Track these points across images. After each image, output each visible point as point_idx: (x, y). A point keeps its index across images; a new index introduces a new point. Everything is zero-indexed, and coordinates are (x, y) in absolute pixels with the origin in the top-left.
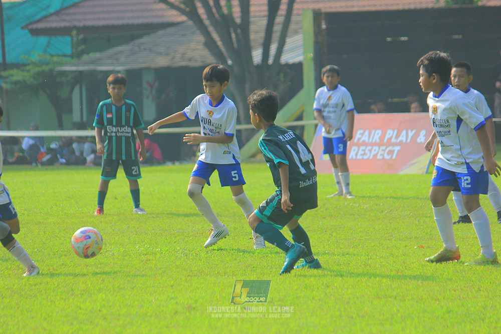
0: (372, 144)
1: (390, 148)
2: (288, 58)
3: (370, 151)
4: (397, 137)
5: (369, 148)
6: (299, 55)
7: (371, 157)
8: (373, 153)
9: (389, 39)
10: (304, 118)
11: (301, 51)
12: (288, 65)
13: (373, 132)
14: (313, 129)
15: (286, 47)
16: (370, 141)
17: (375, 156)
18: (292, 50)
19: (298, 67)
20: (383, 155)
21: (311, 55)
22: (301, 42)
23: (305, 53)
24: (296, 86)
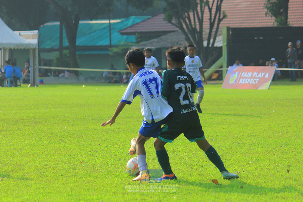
0: (248, 78)
1: (255, 79)
2: (217, 44)
3: (247, 80)
4: (258, 75)
5: (247, 79)
6: (221, 44)
7: (248, 83)
8: (248, 81)
9: (256, 38)
10: (223, 67)
11: (222, 42)
12: (217, 47)
13: (249, 73)
14: (226, 71)
15: (216, 40)
16: (248, 76)
17: (249, 82)
18: (219, 42)
19: (221, 48)
20: (252, 82)
21: (226, 44)
22: (222, 39)
23: (223, 43)
24: (220, 55)
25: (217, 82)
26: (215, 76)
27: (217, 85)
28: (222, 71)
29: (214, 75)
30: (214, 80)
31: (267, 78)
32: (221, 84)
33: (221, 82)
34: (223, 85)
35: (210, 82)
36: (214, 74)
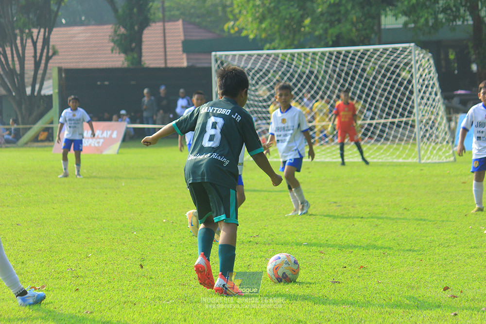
1: (98, 140)
2: (45, 92)
3: (88, 142)
4: (102, 134)
5: (87, 140)
6: (50, 91)
7: (88, 145)
8: (89, 142)
9: (98, 83)
10: (54, 122)
11: (51, 88)
12: (45, 96)
17: (90, 145)
18: (48, 88)
19: (50, 97)
20: (94, 144)
21: (57, 91)
22: (51, 84)
23: (54, 89)
24: (49, 106)
25: (46, 144)
26: (43, 136)
27: (45, 149)
28: (52, 128)
29: (41, 135)
30: (42, 141)
31: (114, 138)
32: (52, 146)
33: (51, 144)
34: (53, 149)
35: (36, 144)
36: (42, 133)
